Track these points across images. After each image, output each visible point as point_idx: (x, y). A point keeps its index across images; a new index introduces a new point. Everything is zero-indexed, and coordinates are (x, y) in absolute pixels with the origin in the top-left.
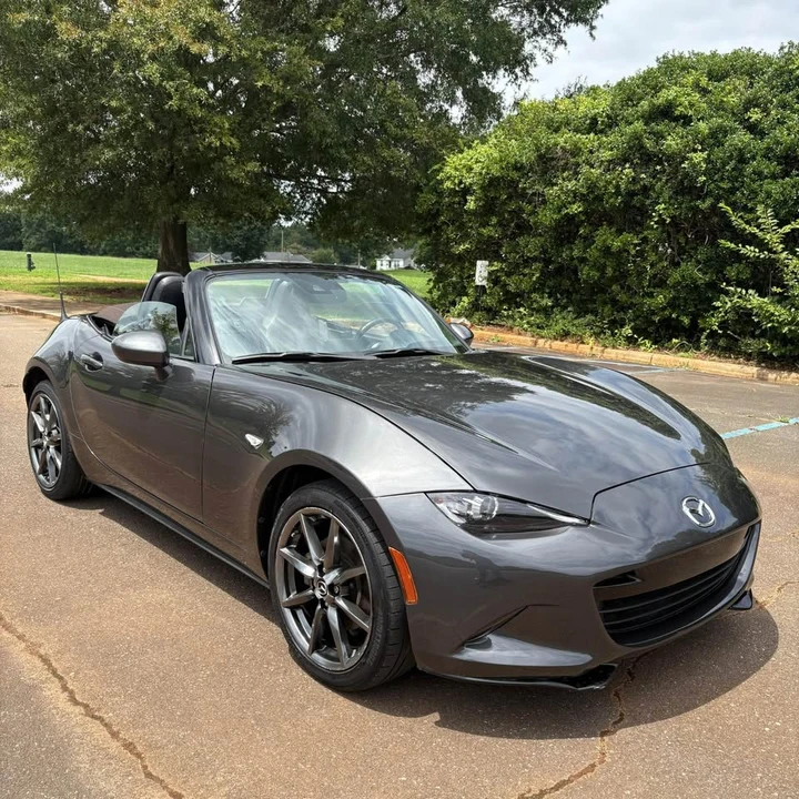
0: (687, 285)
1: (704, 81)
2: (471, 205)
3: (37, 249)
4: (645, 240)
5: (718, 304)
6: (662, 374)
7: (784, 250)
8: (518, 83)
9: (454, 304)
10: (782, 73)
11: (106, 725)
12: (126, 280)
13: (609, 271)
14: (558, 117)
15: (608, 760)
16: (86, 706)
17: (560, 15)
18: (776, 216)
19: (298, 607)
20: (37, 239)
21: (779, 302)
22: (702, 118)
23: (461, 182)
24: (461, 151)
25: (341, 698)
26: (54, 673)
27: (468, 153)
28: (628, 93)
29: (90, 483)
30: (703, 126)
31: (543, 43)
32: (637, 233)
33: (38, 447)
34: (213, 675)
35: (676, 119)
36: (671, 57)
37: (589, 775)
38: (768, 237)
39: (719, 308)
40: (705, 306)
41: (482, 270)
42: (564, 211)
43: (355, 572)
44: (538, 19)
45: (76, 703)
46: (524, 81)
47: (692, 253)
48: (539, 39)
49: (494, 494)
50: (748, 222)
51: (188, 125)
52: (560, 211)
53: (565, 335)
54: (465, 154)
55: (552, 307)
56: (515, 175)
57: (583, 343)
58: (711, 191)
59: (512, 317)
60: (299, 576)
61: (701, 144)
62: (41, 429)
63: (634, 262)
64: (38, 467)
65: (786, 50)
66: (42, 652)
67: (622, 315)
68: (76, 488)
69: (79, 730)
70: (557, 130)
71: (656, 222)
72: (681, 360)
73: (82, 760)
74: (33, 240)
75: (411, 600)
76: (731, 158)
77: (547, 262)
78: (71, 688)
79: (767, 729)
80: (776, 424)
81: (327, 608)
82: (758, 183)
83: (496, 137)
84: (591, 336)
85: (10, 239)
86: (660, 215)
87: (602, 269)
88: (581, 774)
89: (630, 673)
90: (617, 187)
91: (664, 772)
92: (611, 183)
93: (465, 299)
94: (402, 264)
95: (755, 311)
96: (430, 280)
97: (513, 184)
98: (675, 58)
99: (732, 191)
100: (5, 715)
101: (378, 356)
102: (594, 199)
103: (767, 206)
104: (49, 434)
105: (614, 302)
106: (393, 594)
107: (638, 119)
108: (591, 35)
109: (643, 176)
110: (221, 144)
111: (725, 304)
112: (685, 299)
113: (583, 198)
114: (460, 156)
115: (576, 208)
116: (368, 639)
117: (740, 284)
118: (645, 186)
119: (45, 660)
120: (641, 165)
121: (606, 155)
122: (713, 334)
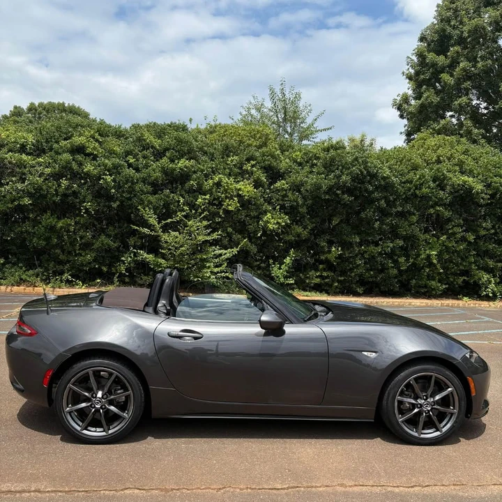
0: (105, 249)
4: (78, 223)
5: (123, 259)
13: (53, 241)
22: (103, 157)
35: (88, 155)
40: (115, 260)
42: (18, 202)
52: (13, 202)
57: (36, 286)
58: (118, 198)
61: (109, 171)
63: (68, 235)
67: (61, 267)
71: (84, 213)
75: (474, 394)
81: (429, 412)
84: (41, 282)
86: (87, 209)
90: (57, 190)
102: (40, 196)
105: (56, 260)
107: (65, 152)
109: (75, 185)
111: (127, 259)
113: (30, 195)
115: (27, 201)
116: (456, 415)
118: (75, 191)
120: (72, 179)
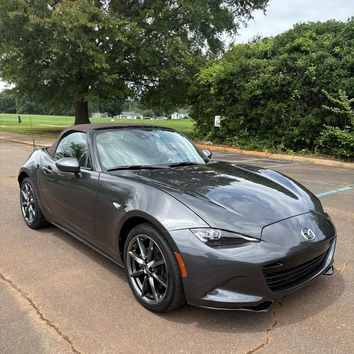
0: (308, 126)
1: (314, 35)
2: (212, 91)
3: (22, 113)
4: (289, 106)
5: (322, 133)
6: (298, 165)
7: (351, 109)
8: (232, 36)
9: (205, 135)
10: (349, 31)
11: (56, 329)
12: (62, 126)
13: (274, 120)
14: (250, 52)
15: (270, 342)
16: (48, 321)
17: (250, 5)
18: (347, 94)
19: (137, 277)
20: (23, 109)
21: (349, 132)
22: (314, 51)
23: (207, 81)
24: (207, 68)
25: (156, 316)
26: (34, 306)
27: (210, 69)
28: (281, 41)
29: (47, 222)
30: (314, 55)
31: (243, 18)
32: (286, 103)
33: (25, 206)
34: (101, 306)
35: (302, 52)
36: (299, 24)
37: (261, 349)
38: (344, 103)
39: (323, 135)
40: (316, 135)
41: (217, 120)
42: (253, 94)
43: (161, 263)
44: (240, 7)
45: (43, 319)
46: (234, 35)
47: (310, 111)
48: (241, 16)
49: (219, 229)
50: (335, 97)
51: (87, 59)
52: (251, 93)
53: (255, 148)
54: (209, 69)
55: (249, 136)
56: (231, 78)
57: (262, 151)
58: (318, 84)
59: (231, 141)
60: (137, 264)
61: (314, 63)
62: (26, 198)
63: (285, 116)
64: (25, 215)
65: (350, 20)
66: (29, 297)
67: (280, 139)
68: (41, 224)
69: (45, 331)
70: (249, 58)
71: (294, 98)
72: (306, 159)
73: (46, 345)
74: (21, 109)
75: (184, 275)
76: (327, 69)
77: (246, 116)
78: (41, 313)
79: (339, 327)
80: (348, 188)
81: (149, 277)
82: (339, 80)
83: (223, 61)
84: (266, 149)
85: (11, 108)
86: (296, 95)
87: (271, 119)
88: (258, 348)
89: (280, 303)
90: (277, 83)
91: (294, 347)
92: (274, 81)
93: (210, 133)
94: (183, 116)
95: (339, 137)
96: (195, 125)
97: (230, 82)
98: (301, 25)
99: (328, 83)
100: (13, 325)
101: (170, 166)
102: (266, 88)
103: (343, 90)
104: (30, 200)
105: (276, 133)
106: (176, 272)
107: (285, 52)
108: (265, 14)
109: (288, 77)
110: (102, 67)
111: (325, 134)
112: (308, 132)
113: (262, 88)
114: (207, 70)
115: (258, 92)
116: (166, 291)
117: (332, 124)
118: (289, 82)
119: (30, 301)
120: (287, 73)
121: (271, 68)
122: (320, 147)
